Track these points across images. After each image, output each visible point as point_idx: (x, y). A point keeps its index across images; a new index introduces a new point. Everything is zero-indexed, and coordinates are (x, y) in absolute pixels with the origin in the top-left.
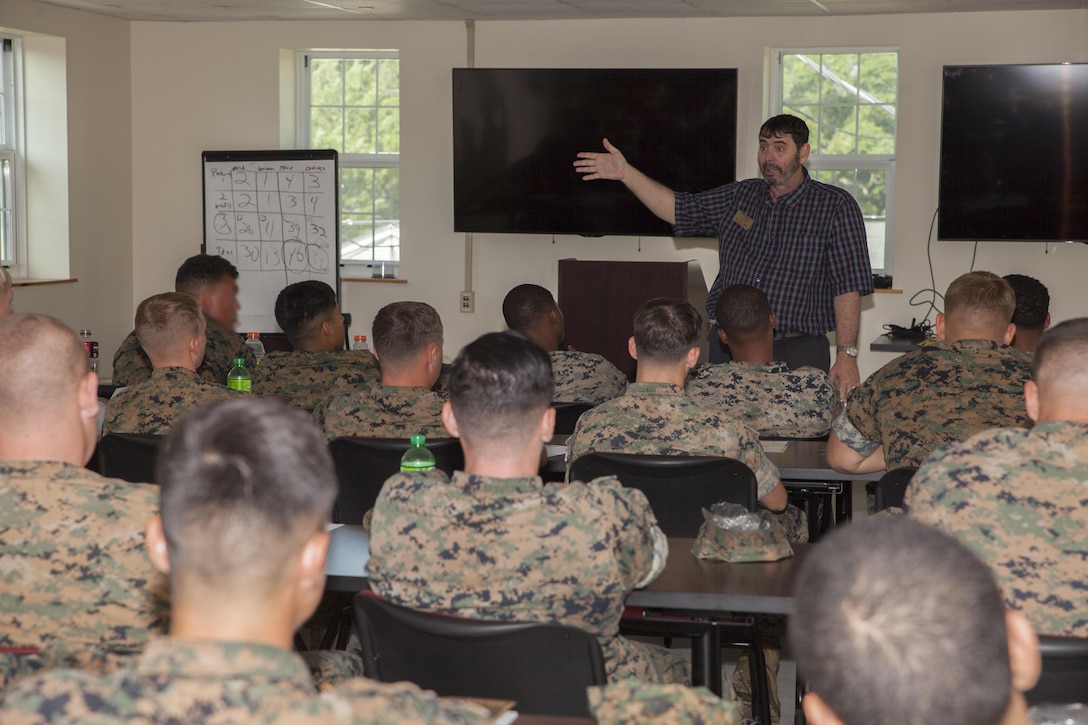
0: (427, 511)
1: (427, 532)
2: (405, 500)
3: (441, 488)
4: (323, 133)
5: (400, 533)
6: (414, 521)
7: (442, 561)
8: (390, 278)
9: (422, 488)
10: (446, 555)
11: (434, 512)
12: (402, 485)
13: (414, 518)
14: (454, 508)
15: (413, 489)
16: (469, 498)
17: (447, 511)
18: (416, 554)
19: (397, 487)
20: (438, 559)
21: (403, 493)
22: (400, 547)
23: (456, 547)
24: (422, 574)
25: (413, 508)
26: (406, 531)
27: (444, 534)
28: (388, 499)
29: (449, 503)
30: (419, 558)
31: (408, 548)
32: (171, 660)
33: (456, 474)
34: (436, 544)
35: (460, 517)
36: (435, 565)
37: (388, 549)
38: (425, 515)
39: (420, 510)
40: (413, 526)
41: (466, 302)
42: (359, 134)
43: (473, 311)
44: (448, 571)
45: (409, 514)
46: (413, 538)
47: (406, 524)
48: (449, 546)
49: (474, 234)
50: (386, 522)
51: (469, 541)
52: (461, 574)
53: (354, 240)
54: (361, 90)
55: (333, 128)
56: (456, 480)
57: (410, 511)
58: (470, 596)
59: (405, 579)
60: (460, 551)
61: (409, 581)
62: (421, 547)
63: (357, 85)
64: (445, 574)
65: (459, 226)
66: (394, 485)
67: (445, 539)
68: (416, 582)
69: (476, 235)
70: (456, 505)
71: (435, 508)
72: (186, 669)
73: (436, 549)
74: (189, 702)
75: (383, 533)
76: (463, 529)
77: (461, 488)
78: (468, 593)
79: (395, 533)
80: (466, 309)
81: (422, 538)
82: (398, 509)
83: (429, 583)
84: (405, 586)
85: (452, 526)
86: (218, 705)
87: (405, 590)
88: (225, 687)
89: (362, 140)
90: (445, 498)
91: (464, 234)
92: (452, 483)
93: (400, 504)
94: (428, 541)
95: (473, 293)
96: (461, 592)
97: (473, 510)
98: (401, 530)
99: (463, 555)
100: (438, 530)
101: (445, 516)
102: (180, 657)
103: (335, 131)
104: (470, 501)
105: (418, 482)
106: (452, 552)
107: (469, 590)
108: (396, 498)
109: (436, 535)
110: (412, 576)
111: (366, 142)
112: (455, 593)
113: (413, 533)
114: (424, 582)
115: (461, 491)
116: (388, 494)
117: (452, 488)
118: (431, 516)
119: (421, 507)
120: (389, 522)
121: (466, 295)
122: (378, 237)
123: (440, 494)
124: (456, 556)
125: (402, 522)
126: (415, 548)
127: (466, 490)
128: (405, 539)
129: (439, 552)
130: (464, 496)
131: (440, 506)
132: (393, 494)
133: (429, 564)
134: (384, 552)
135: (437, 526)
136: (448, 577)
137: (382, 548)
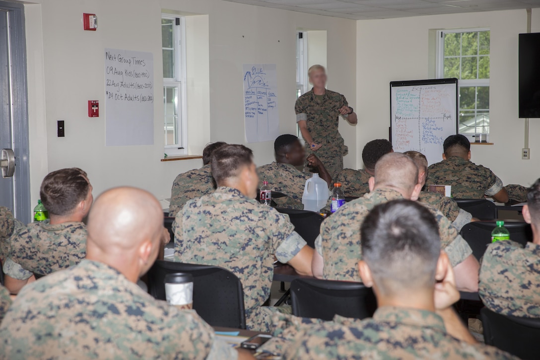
0: (513, 263)
1: (514, 274)
2: (500, 256)
3: (521, 251)
4: (447, 69)
5: (499, 273)
6: (507, 268)
7: (522, 289)
8: (484, 142)
9: (510, 250)
10: (524, 287)
11: (517, 263)
12: (498, 248)
13: (506, 266)
14: (528, 261)
15: (505, 251)
16: (536, 256)
17: (524, 263)
18: (508, 284)
19: (495, 249)
20: (520, 288)
21: (500, 253)
22: (498, 281)
23: (530, 283)
24: (511, 294)
25: (505, 261)
26: (502, 272)
27: (523, 276)
28: (492, 255)
29: (524, 259)
30: (509, 287)
31: (503, 281)
32: (397, 316)
33: (529, 244)
34: (519, 281)
35: (531, 266)
36: (518, 291)
37: (491, 281)
38: (513, 265)
39: (509, 262)
40: (506, 270)
41: (525, 154)
42: (466, 69)
43: (529, 158)
44: (525, 295)
45: (504, 264)
46: (506, 277)
47: (502, 269)
48: (526, 282)
49: (530, 119)
50: (491, 267)
51: (536, 281)
52: (532, 297)
53: (464, 123)
54: (467, 46)
55: (452, 67)
56: (528, 247)
57: (504, 262)
58: (537, 307)
59: (501, 296)
60: (532, 285)
61: (504, 298)
62: (510, 281)
63: (465, 44)
64: (523, 296)
65: (522, 115)
66: (494, 248)
67: (524, 279)
68: (507, 298)
69: (530, 120)
70: (528, 260)
71: (517, 261)
72: (404, 321)
73: (519, 283)
74: (406, 336)
75: (489, 272)
76: (534, 274)
77: (532, 251)
78: (536, 305)
79: (496, 273)
80: (525, 157)
81: (511, 277)
82: (497, 261)
83: (515, 299)
84: (501, 301)
85: (528, 272)
86: (420, 339)
87: (501, 302)
88: (423, 332)
89: (467, 72)
90: (522, 256)
91: (524, 119)
92: (526, 248)
93: (498, 258)
94: (514, 279)
95: (529, 149)
96: (532, 305)
97: (538, 262)
98: (499, 272)
99: (533, 287)
100: (520, 274)
101: (523, 266)
102: (401, 315)
103: (453, 68)
104: (536, 258)
105: (508, 247)
106: (527, 285)
107: (536, 304)
108: (495, 255)
109: (519, 277)
110: (505, 295)
111: (469, 73)
112: (529, 305)
113: (506, 274)
114: (512, 299)
115: (531, 253)
116: (491, 253)
117: (526, 251)
118: (516, 265)
119: (509, 260)
120: (493, 267)
121: (525, 150)
122: (477, 121)
123: (520, 254)
124: (529, 287)
125: (500, 268)
126: (507, 282)
127: (534, 252)
128: (502, 277)
129: (520, 285)
130: (533, 255)
131: (520, 260)
132: (494, 252)
133: (514, 290)
134: (489, 282)
135: (520, 272)
136: (524, 298)
137: (488, 280)
